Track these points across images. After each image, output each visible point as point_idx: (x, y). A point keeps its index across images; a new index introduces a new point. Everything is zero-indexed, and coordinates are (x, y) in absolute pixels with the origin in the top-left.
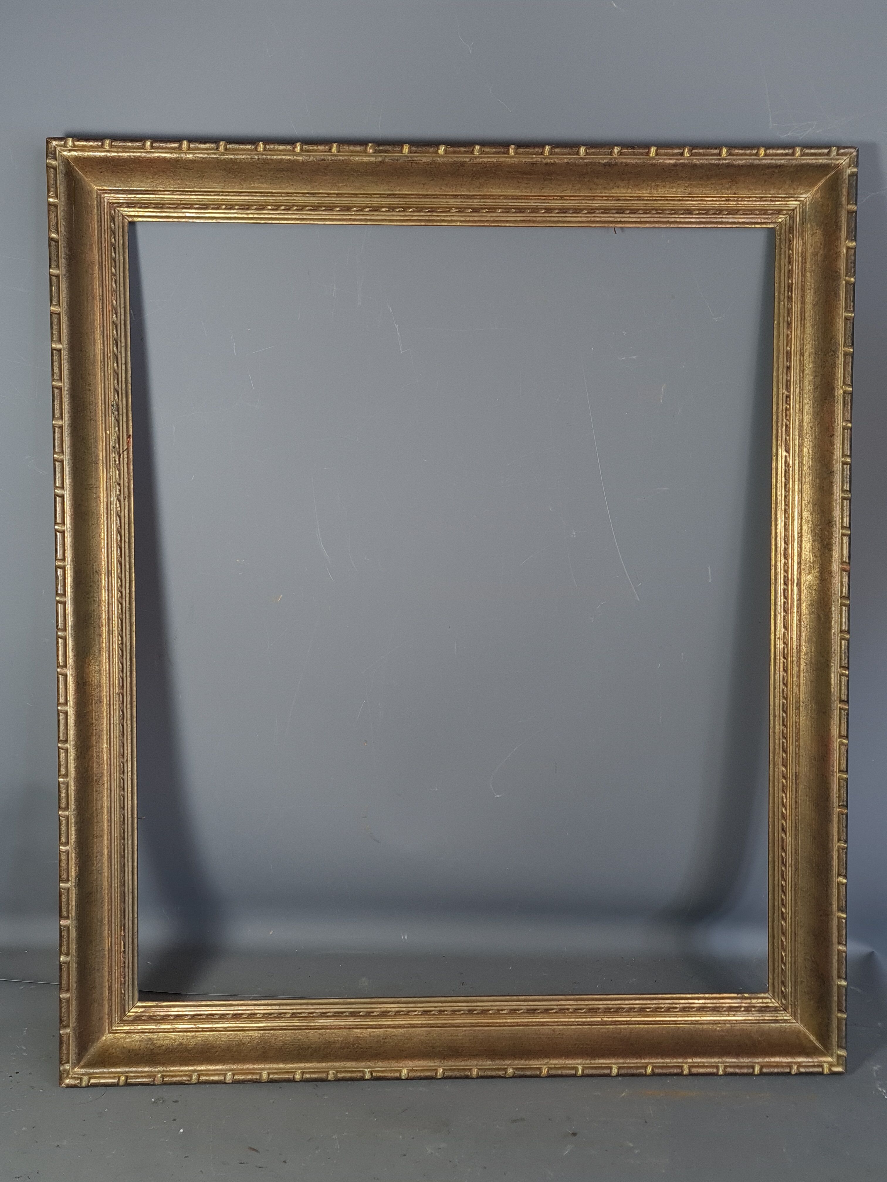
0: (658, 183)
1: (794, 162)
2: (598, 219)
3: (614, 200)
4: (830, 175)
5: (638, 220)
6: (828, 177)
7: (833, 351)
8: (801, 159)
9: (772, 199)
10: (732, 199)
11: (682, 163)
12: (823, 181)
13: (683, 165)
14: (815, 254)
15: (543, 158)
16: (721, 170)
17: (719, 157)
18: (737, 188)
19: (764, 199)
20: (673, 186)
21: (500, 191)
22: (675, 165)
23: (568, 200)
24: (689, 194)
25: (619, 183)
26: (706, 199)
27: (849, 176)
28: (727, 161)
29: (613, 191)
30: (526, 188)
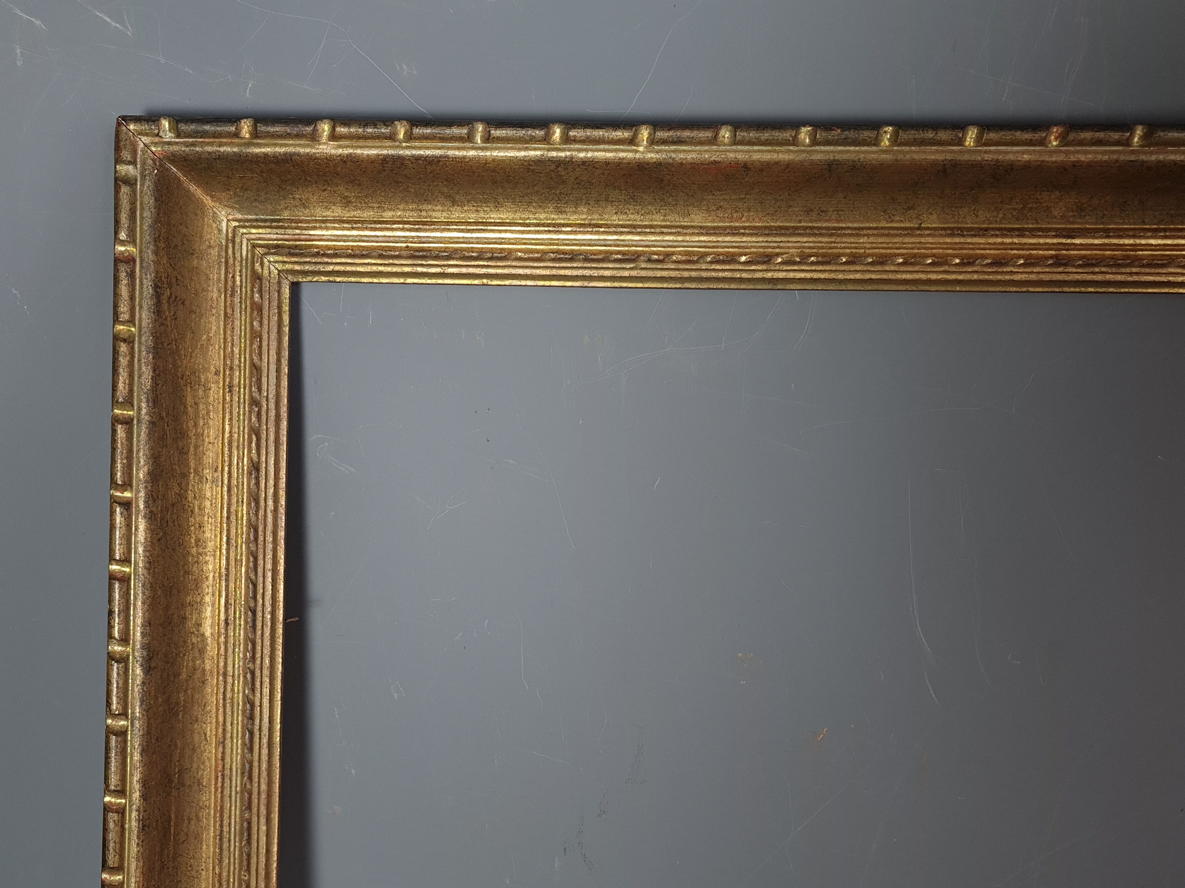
0: (193, 541)
1: (150, 256)
2: (267, 661)
3: (226, 630)
4: (179, 174)
5: (269, 574)
6: (183, 178)
7: (557, 167)
8: (141, 243)
9: (229, 292)
10: (228, 380)
11: (146, 502)
12: (193, 188)
13: (152, 498)
14: (347, 203)
15: (130, 806)
16: (164, 414)
17: (135, 422)
18: (206, 370)
19: (229, 311)
20: (200, 509)
21: (204, 873)
22: (151, 517)
23: (224, 730)
24: (216, 471)
25: (190, 624)
26: (227, 435)
27: (178, 136)
28: (144, 405)
29: (208, 633)
30: (198, 820)
